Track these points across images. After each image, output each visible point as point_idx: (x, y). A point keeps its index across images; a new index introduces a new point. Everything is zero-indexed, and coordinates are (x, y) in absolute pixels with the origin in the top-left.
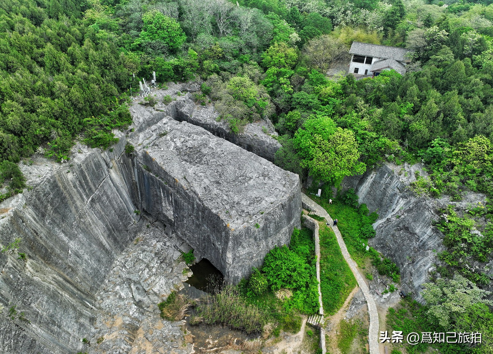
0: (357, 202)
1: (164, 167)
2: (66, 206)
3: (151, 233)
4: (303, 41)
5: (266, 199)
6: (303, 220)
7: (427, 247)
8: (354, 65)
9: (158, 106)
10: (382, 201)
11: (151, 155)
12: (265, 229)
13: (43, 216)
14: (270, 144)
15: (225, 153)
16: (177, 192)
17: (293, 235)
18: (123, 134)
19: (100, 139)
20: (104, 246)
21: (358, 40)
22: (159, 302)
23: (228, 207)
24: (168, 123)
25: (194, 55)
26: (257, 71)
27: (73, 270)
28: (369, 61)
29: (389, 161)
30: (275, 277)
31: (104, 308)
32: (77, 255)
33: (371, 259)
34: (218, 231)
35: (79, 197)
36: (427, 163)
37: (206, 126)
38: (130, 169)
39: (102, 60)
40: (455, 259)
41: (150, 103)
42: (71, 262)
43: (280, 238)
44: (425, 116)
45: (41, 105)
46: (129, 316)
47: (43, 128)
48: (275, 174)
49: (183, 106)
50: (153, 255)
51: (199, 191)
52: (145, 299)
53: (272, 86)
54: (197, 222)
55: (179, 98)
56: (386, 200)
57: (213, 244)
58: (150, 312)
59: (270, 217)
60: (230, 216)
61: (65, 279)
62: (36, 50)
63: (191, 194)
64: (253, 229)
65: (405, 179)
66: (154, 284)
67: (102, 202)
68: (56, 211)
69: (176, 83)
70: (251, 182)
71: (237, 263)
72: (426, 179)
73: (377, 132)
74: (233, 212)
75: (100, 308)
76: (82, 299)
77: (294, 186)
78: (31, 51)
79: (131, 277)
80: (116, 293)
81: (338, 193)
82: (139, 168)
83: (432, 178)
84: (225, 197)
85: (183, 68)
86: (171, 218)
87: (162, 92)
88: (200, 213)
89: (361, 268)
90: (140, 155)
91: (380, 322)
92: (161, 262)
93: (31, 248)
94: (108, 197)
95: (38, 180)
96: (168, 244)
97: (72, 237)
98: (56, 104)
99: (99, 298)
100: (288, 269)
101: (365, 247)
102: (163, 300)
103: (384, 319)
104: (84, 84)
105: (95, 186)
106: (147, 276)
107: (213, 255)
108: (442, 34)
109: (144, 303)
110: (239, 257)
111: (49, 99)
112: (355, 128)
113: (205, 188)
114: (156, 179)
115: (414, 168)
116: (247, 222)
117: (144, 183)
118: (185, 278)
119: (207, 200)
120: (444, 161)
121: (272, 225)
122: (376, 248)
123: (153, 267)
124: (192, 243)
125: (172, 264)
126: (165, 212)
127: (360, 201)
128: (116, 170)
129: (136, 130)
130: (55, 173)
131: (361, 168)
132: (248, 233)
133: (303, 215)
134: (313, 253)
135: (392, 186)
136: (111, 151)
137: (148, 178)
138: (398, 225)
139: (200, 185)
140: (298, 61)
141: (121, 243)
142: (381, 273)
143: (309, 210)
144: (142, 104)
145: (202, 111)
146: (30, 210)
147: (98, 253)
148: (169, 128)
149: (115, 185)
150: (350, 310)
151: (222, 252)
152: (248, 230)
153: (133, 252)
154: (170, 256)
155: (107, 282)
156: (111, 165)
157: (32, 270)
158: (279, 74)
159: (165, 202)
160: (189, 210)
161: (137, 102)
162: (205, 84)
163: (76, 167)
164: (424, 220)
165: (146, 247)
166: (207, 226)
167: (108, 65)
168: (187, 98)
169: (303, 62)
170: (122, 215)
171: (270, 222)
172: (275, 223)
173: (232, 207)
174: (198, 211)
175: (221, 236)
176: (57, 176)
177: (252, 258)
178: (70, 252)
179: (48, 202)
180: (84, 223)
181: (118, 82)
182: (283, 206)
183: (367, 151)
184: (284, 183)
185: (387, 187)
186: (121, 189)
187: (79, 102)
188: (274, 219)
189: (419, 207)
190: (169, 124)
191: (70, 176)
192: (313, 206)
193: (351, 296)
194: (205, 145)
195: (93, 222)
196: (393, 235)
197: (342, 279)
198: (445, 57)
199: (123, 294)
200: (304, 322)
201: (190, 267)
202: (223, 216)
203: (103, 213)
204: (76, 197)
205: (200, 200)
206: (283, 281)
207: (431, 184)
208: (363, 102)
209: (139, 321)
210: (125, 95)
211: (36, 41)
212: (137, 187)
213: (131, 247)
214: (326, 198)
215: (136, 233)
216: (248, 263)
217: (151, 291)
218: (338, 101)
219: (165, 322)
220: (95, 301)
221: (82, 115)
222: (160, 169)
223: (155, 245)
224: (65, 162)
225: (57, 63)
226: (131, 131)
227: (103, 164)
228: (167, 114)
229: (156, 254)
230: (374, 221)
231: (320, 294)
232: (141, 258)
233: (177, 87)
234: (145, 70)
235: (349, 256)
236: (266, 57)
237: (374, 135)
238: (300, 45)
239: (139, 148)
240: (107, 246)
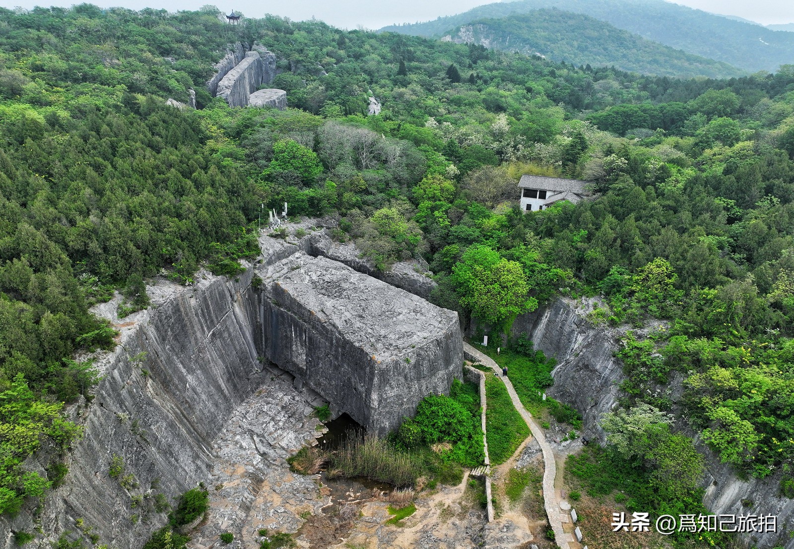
0: (532, 350)
1: (298, 299)
2: (186, 335)
3: (277, 386)
4: (462, 174)
5: (418, 334)
6: (466, 372)
7: (609, 383)
8: (524, 201)
9: (290, 239)
10: (559, 342)
11: (283, 286)
12: (417, 366)
13: (164, 340)
14: (424, 283)
15: (369, 289)
16: (313, 328)
17: (453, 386)
18: (250, 265)
19: (227, 265)
20: (223, 391)
21: (529, 174)
22: (288, 456)
23: (373, 340)
24: (301, 257)
25: (333, 187)
26: (408, 206)
27: (190, 406)
28: (543, 195)
29: (564, 295)
30: (430, 426)
31: (223, 456)
32: (194, 390)
33: (548, 408)
34: (362, 369)
35: (200, 327)
36: (607, 294)
37: (345, 262)
38: (255, 307)
39: (230, 186)
40: (636, 386)
41: (282, 235)
42: (189, 397)
43: (435, 383)
44: (600, 243)
45: (168, 225)
46: (253, 465)
47: (169, 248)
48: (429, 311)
49: (319, 241)
50: (280, 408)
51: (339, 324)
52: (271, 452)
53: (425, 222)
54: (336, 363)
55: (313, 233)
56: (564, 340)
57: (355, 389)
58: (277, 466)
59: (423, 353)
60: (376, 350)
61: (182, 413)
62: (157, 176)
63: (330, 328)
64: (403, 364)
65: (581, 312)
66: (281, 438)
67: (224, 339)
68: (176, 338)
69: (310, 218)
70: (401, 317)
71: (384, 407)
72: (605, 309)
73: (548, 263)
74: (379, 346)
75: (217, 457)
76: (199, 441)
77: (451, 323)
78: (152, 177)
79: (253, 428)
80: (237, 443)
81: (509, 341)
82: (266, 305)
83: (611, 307)
84: (370, 331)
85: (320, 200)
86: (303, 365)
87: (295, 225)
88: (340, 350)
89: (537, 418)
90: (269, 288)
91: (557, 468)
92: (289, 417)
93: (152, 369)
94: (230, 335)
95: (161, 301)
96: (297, 398)
97: (190, 371)
98: (184, 225)
99: (216, 446)
100: (446, 416)
101: (542, 397)
102: (292, 455)
103: (562, 465)
104: (211, 207)
105: (217, 318)
106: (272, 429)
107: (354, 405)
108: (621, 162)
109: (269, 456)
110: (386, 400)
111: (176, 219)
112: (523, 260)
113: (346, 321)
114: (288, 315)
115: (591, 301)
116: (396, 355)
117: (272, 322)
118: (318, 435)
119: (348, 333)
120: (624, 289)
121: (426, 364)
122: (555, 397)
123: (279, 421)
124: (327, 394)
125: (302, 420)
126: (294, 359)
127: (535, 347)
128: (240, 305)
129: (264, 262)
130: (179, 295)
131: (532, 304)
132: (397, 369)
133: (466, 366)
134: (479, 405)
135: (568, 322)
136: (237, 281)
137: (277, 316)
138: (577, 365)
139: (341, 318)
140: (456, 195)
141: (241, 392)
142: (560, 420)
143: (472, 360)
144: (272, 236)
145: (341, 248)
146: (153, 330)
147: (217, 397)
148: (302, 263)
149: (238, 322)
150: (522, 459)
151: (366, 395)
152: (396, 363)
153: (255, 403)
154: (299, 411)
155: (225, 431)
156: (235, 298)
157: (152, 392)
158: (433, 209)
159: (296, 344)
160: (326, 347)
161: (266, 234)
162: (345, 220)
163: (200, 292)
164: (604, 352)
165: (271, 399)
166: (348, 365)
167: (236, 193)
168: (323, 233)
169: (462, 195)
170: (244, 358)
171: (424, 359)
172: (429, 361)
173: (378, 340)
174: (337, 347)
175: (365, 373)
176: (180, 299)
177: (402, 404)
178: (187, 385)
179: (169, 326)
180: (203, 359)
181: (245, 210)
182: (438, 343)
183: (538, 284)
184: (440, 319)
185: (563, 325)
186: (245, 329)
187: (207, 225)
188: (428, 356)
189: (598, 339)
190: (303, 258)
191: (193, 302)
192: (478, 355)
193: (523, 445)
194: (346, 280)
195: (213, 360)
196: (573, 378)
197: (511, 428)
198: (625, 185)
199: (244, 444)
200: (466, 474)
201: (325, 424)
202: (367, 349)
203: (223, 352)
204: (197, 327)
205: (340, 333)
206: (441, 432)
207: (609, 313)
208: (532, 234)
209: (264, 474)
210: (252, 225)
211: (157, 167)
212: (261, 330)
213: (252, 399)
214: (494, 348)
215: (258, 384)
216: (396, 408)
217: (277, 445)
218: (503, 234)
219: (295, 475)
220: (212, 449)
221: (207, 240)
222: (293, 301)
223: (282, 398)
224: (189, 285)
225: (182, 187)
226: (259, 262)
227: (228, 294)
228: (300, 249)
229: (283, 408)
230: (553, 368)
231: (486, 445)
232: (265, 410)
233: (312, 222)
234: (275, 201)
235: (522, 406)
236: (417, 190)
237: (545, 266)
238: (458, 178)
239: (268, 280)
240: (226, 391)
